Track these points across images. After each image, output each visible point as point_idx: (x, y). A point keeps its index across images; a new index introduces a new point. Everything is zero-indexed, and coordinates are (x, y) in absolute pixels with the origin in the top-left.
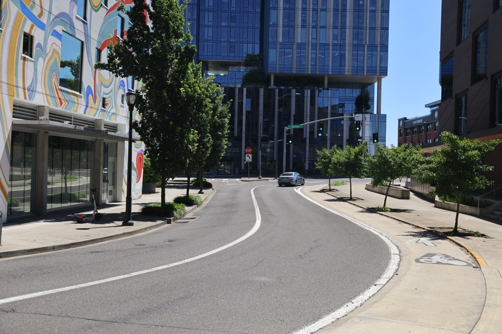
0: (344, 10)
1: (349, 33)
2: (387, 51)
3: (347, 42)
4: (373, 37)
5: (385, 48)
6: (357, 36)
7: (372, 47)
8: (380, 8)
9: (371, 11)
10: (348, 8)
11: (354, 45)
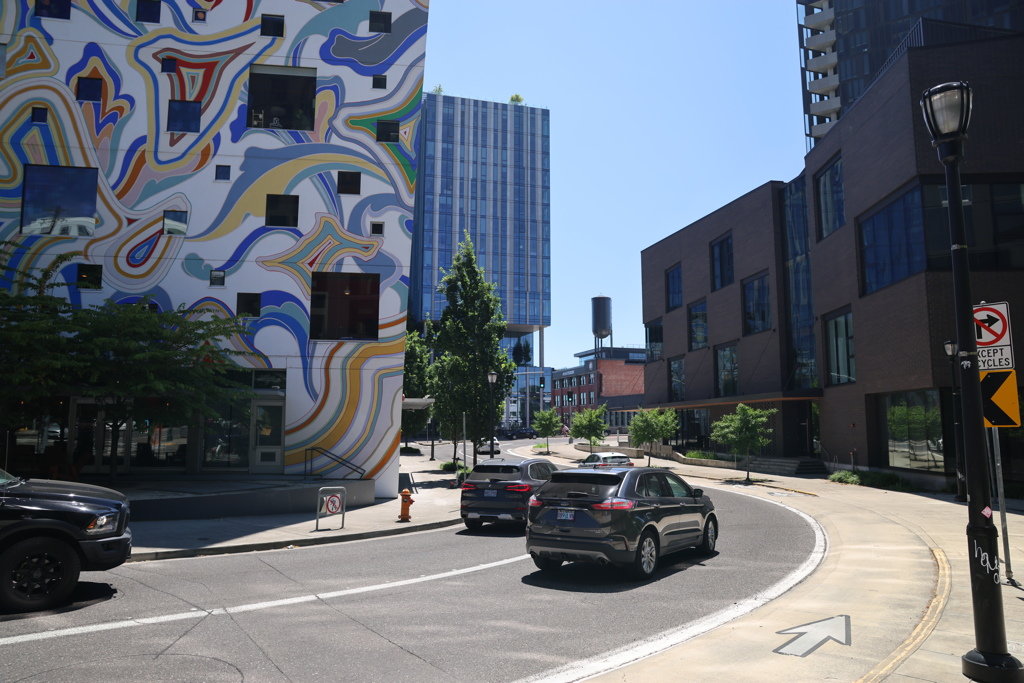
0: (504, 254)
1: (509, 278)
2: (549, 299)
3: (508, 289)
4: (535, 284)
5: (547, 296)
6: (518, 282)
7: (534, 294)
8: (541, 254)
9: (532, 257)
10: (508, 252)
11: (515, 292)
